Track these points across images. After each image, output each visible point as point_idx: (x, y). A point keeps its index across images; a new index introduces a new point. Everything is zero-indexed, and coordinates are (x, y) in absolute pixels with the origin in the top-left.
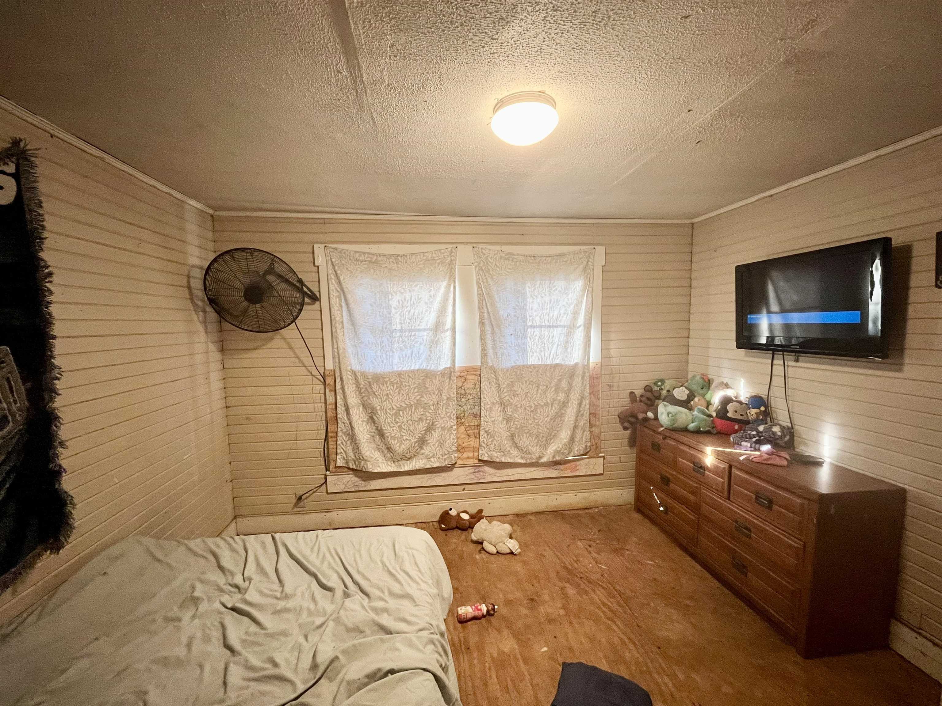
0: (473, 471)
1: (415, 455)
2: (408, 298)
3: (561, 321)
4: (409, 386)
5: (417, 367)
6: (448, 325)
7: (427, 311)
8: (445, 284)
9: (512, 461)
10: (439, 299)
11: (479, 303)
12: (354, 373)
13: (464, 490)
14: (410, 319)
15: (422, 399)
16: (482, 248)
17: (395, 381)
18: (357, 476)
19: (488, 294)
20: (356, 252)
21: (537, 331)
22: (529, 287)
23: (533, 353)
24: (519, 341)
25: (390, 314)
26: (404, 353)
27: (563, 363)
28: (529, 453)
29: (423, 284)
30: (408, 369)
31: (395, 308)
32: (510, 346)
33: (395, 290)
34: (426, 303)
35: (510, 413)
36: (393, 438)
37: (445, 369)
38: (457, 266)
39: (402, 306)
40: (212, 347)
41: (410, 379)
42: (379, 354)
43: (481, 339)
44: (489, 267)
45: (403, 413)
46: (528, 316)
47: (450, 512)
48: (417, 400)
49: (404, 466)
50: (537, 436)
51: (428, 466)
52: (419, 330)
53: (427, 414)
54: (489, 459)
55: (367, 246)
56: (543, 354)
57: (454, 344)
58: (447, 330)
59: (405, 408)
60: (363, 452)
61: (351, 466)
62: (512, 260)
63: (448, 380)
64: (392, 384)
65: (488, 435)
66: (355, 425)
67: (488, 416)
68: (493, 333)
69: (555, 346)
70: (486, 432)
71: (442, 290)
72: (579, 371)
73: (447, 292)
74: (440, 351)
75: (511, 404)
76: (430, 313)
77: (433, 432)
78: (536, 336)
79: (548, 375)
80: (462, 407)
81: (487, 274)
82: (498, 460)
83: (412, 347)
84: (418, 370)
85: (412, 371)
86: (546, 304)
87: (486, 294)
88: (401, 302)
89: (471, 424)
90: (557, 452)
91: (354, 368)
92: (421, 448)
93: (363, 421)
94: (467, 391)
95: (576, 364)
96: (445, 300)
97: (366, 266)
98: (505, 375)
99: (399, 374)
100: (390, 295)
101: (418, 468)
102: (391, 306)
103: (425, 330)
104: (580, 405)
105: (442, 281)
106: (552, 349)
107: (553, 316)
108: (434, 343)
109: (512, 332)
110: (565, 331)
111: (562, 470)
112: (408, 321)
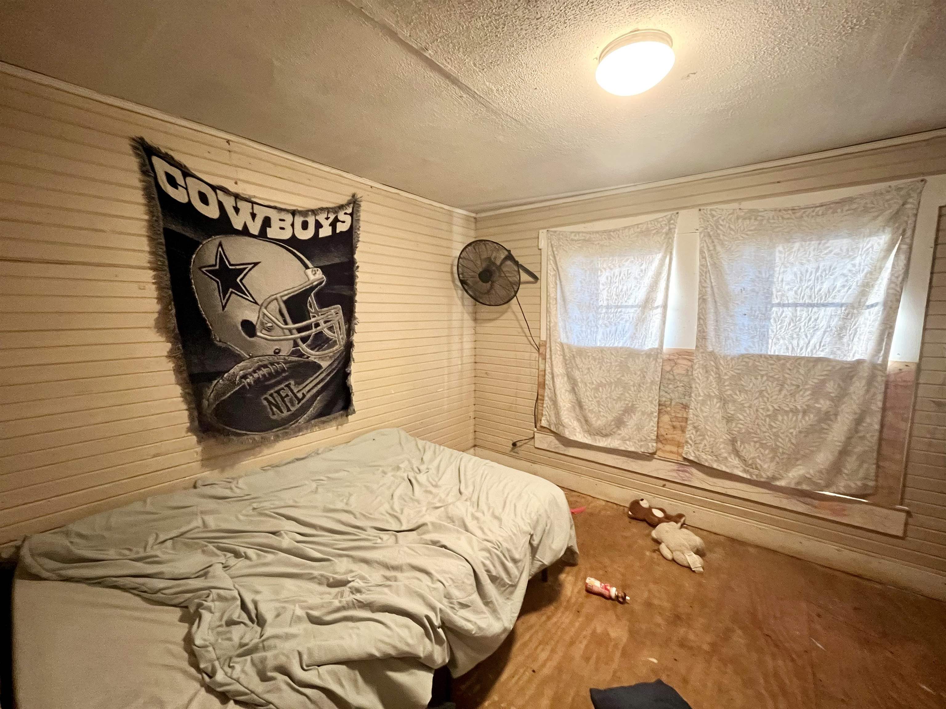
0: (677, 469)
1: (611, 434)
2: (617, 273)
3: (834, 298)
4: (611, 363)
5: (620, 345)
6: (659, 301)
7: (636, 286)
8: (659, 256)
9: (728, 470)
10: (651, 273)
11: (701, 275)
12: (562, 345)
13: (664, 486)
14: (617, 296)
15: (623, 378)
16: (711, 210)
17: (597, 357)
18: (558, 440)
19: (714, 265)
20: (572, 232)
21: (788, 312)
22: (780, 252)
23: (778, 339)
24: (756, 323)
25: (597, 290)
26: (608, 330)
27: (831, 357)
28: (757, 468)
29: (634, 258)
30: (611, 346)
31: (603, 285)
32: (740, 329)
33: (605, 266)
34: (636, 278)
35: (732, 412)
36: (591, 411)
37: (651, 350)
38: (676, 235)
39: (611, 282)
40: (467, 316)
41: (613, 356)
42: (584, 329)
43: (699, 318)
44: (719, 231)
45: (603, 389)
46: (774, 290)
47: (641, 502)
48: (618, 379)
49: (599, 441)
50: (774, 450)
51: (623, 448)
52: (626, 307)
53: (627, 395)
54: (696, 460)
55: (583, 225)
56: (795, 342)
57: (664, 322)
58: (657, 307)
59: (605, 385)
60: (563, 418)
61: (552, 429)
62: (756, 219)
63: (654, 362)
64: (595, 359)
65: (697, 431)
66: (558, 393)
67: (698, 410)
68: (717, 312)
69: (819, 333)
70: (695, 427)
71: (656, 263)
72: (865, 372)
73: (662, 264)
74: (646, 330)
75: (734, 401)
76: (639, 289)
77: (632, 414)
78: (786, 317)
79: (802, 372)
80: (669, 394)
81: (716, 241)
82: (707, 464)
83: (617, 323)
84: (621, 348)
85: (616, 349)
86: (808, 274)
87: (711, 265)
88: (609, 278)
89: (679, 415)
90: (805, 479)
91: (562, 341)
92: (618, 428)
93: (566, 390)
94: (677, 377)
95: (859, 362)
96: (658, 274)
97: (579, 245)
98: (729, 365)
99: (602, 350)
100: (599, 272)
101: (612, 447)
102: (599, 283)
103: (632, 306)
104: (859, 421)
105: (656, 253)
106: (812, 336)
107: (820, 290)
108: (641, 320)
109: (746, 312)
110: (841, 311)
111: (816, 507)
112: (615, 297)
